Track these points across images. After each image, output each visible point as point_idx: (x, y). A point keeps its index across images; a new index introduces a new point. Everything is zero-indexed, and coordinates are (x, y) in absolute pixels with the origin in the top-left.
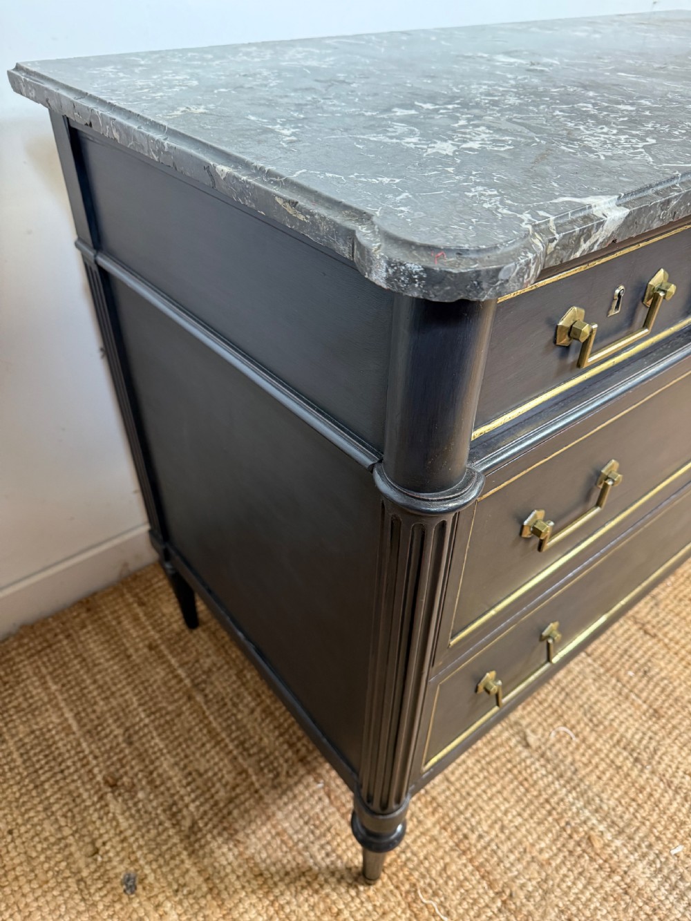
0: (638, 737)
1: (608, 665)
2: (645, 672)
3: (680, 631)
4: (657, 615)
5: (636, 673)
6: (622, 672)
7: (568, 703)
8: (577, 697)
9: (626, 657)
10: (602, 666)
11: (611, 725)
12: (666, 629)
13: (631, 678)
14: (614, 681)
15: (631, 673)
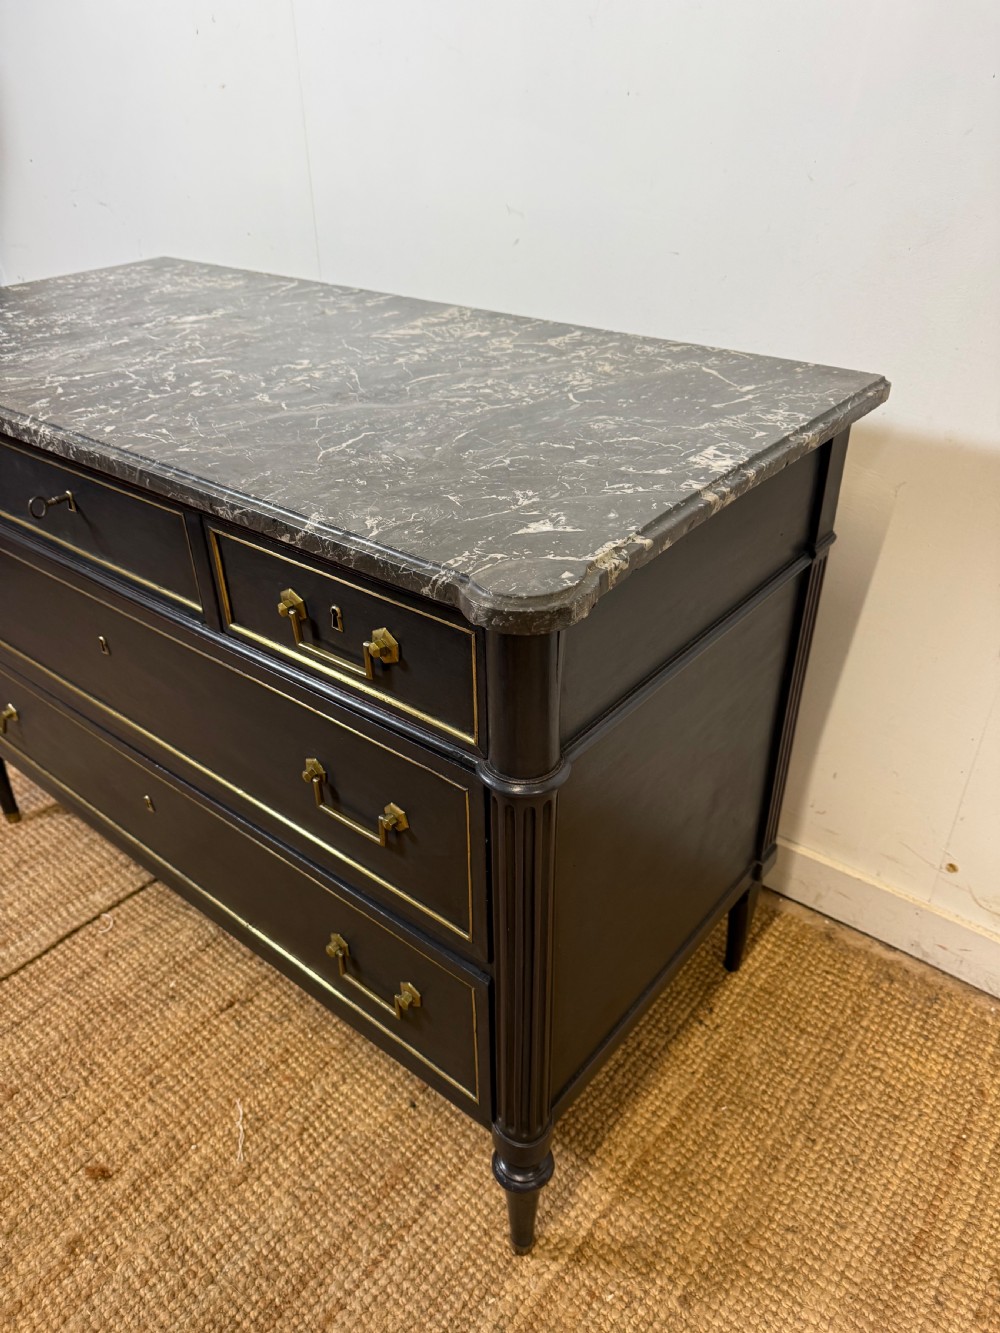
0: (94, 984)
1: (186, 964)
2: (173, 997)
3: (230, 1038)
4: (256, 1017)
5: (173, 989)
6: (174, 975)
7: (140, 929)
8: (146, 936)
9: (194, 981)
10: (185, 958)
11: (111, 962)
12: (232, 1023)
13: (167, 984)
14: (164, 968)
15: (172, 984)
